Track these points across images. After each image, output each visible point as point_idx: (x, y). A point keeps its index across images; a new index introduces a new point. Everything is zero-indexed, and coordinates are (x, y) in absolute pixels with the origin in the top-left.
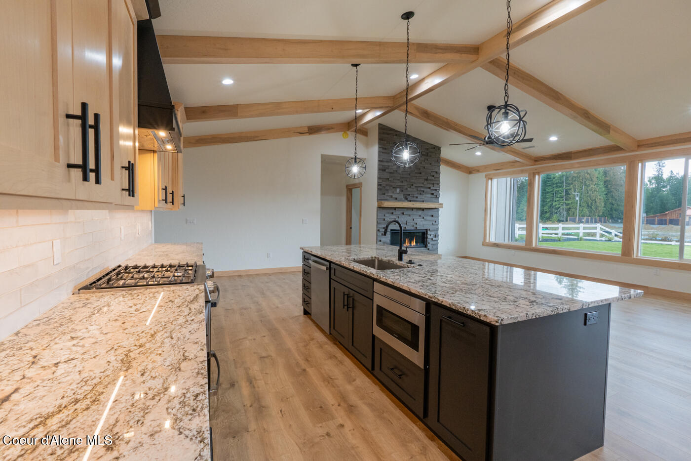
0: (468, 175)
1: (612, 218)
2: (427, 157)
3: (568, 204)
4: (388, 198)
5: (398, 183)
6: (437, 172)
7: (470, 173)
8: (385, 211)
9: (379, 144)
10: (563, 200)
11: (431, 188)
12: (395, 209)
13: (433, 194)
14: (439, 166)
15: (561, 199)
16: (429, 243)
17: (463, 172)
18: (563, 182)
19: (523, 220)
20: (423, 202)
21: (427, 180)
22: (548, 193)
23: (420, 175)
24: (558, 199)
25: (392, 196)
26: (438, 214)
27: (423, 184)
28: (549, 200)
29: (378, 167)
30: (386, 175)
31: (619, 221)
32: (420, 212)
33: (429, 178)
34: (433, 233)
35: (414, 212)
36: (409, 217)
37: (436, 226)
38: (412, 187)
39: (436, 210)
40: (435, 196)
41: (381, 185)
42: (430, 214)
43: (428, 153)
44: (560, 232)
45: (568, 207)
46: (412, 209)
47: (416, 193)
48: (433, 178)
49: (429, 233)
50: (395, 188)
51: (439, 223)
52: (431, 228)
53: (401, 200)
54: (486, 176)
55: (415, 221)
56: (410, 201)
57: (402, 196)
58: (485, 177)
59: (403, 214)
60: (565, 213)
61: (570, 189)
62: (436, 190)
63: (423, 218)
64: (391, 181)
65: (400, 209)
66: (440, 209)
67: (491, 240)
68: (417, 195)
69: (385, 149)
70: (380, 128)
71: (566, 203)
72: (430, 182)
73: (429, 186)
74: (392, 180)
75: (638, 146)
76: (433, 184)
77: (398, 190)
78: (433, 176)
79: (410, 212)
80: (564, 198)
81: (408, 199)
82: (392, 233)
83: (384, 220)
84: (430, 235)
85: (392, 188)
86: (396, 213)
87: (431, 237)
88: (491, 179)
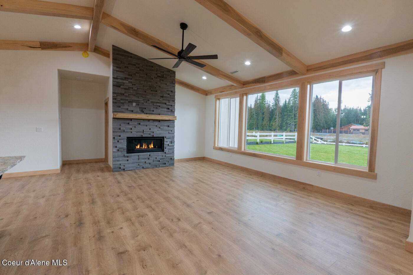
0: (204, 96)
1: (317, 130)
2: (163, 79)
3: (295, 122)
4: (124, 110)
5: (134, 98)
6: (172, 91)
7: (207, 95)
8: (121, 121)
9: (113, 63)
10: (293, 119)
11: (167, 104)
12: (131, 119)
13: (169, 109)
14: (174, 87)
15: (292, 119)
16: (166, 148)
17: (201, 93)
18: (293, 109)
19: (272, 131)
20: (160, 114)
21: (163, 97)
22: (285, 115)
23: (156, 93)
24: (290, 119)
25: (127, 109)
26: (174, 125)
27: (159, 100)
28: (285, 119)
29: (113, 83)
30: (120, 90)
31: (320, 131)
32: (156, 123)
33: (164, 95)
34: (170, 140)
35: (151, 123)
36: (146, 127)
37: (172, 135)
38: (148, 102)
39: (172, 121)
40: (171, 110)
41: (116, 99)
42: (166, 125)
43: (163, 75)
44: (284, 137)
45: (295, 123)
46: (149, 120)
47: (152, 107)
48: (169, 96)
49: (165, 140)
50: (131, 102)
51: (174, 132)
52: (168, 136)
53: (137, 113)
54: (216, 96)
55: (152, 130)
56: (147, 114)
57: (138, 110)
58: (215, 98)
59: (140, 124)
60: (294, 127)
61: (296, 114)
62: (172, 106)
63: (160, 128)
64: (126, 96)
65: (136, 120)
66: (175, 121)
67: (219, 145)
68: (153, 109)
69: (120, 68)
70: (113, 49)
71: (294, 122)
72: (165, 99)
73: (164, 102)
74: (128, 95)
75: (307, 70)
76: (169, 101)
77: (134, 104)
78: (169, 94)
79: (147, 123)
80: (293, 118)
81: (144, 112)
82: (129, 140)
83: (120, 129)
84: (167, 142)
85: (128, 102)
86: (132, 124)
87: (167, 143)
88: (219, 99)
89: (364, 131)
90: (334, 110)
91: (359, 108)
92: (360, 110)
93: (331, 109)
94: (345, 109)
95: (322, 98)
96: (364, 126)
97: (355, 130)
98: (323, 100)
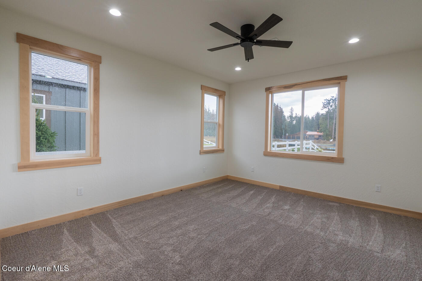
89: (317, 137)
90: (286, 117)
91: (307, 116)
92: (308, 118)
93: (284, 116)
94: (296, 117)
95: (279, 105)
96: (318, 132)
97: (310, 136)
98: (280, 108)
